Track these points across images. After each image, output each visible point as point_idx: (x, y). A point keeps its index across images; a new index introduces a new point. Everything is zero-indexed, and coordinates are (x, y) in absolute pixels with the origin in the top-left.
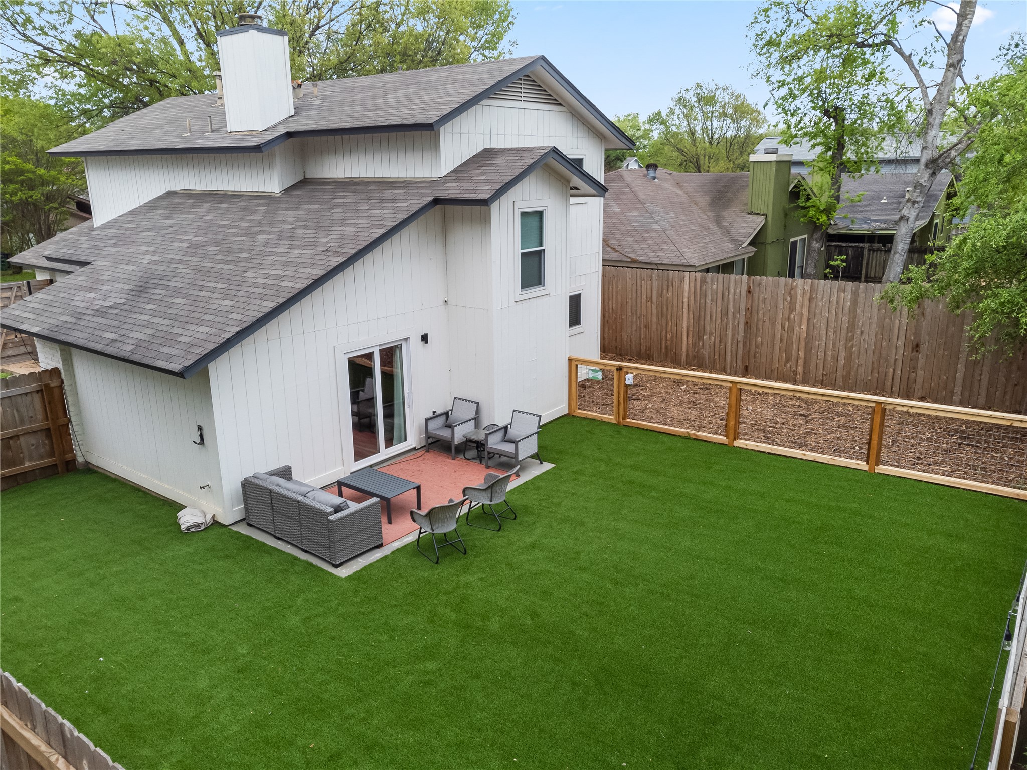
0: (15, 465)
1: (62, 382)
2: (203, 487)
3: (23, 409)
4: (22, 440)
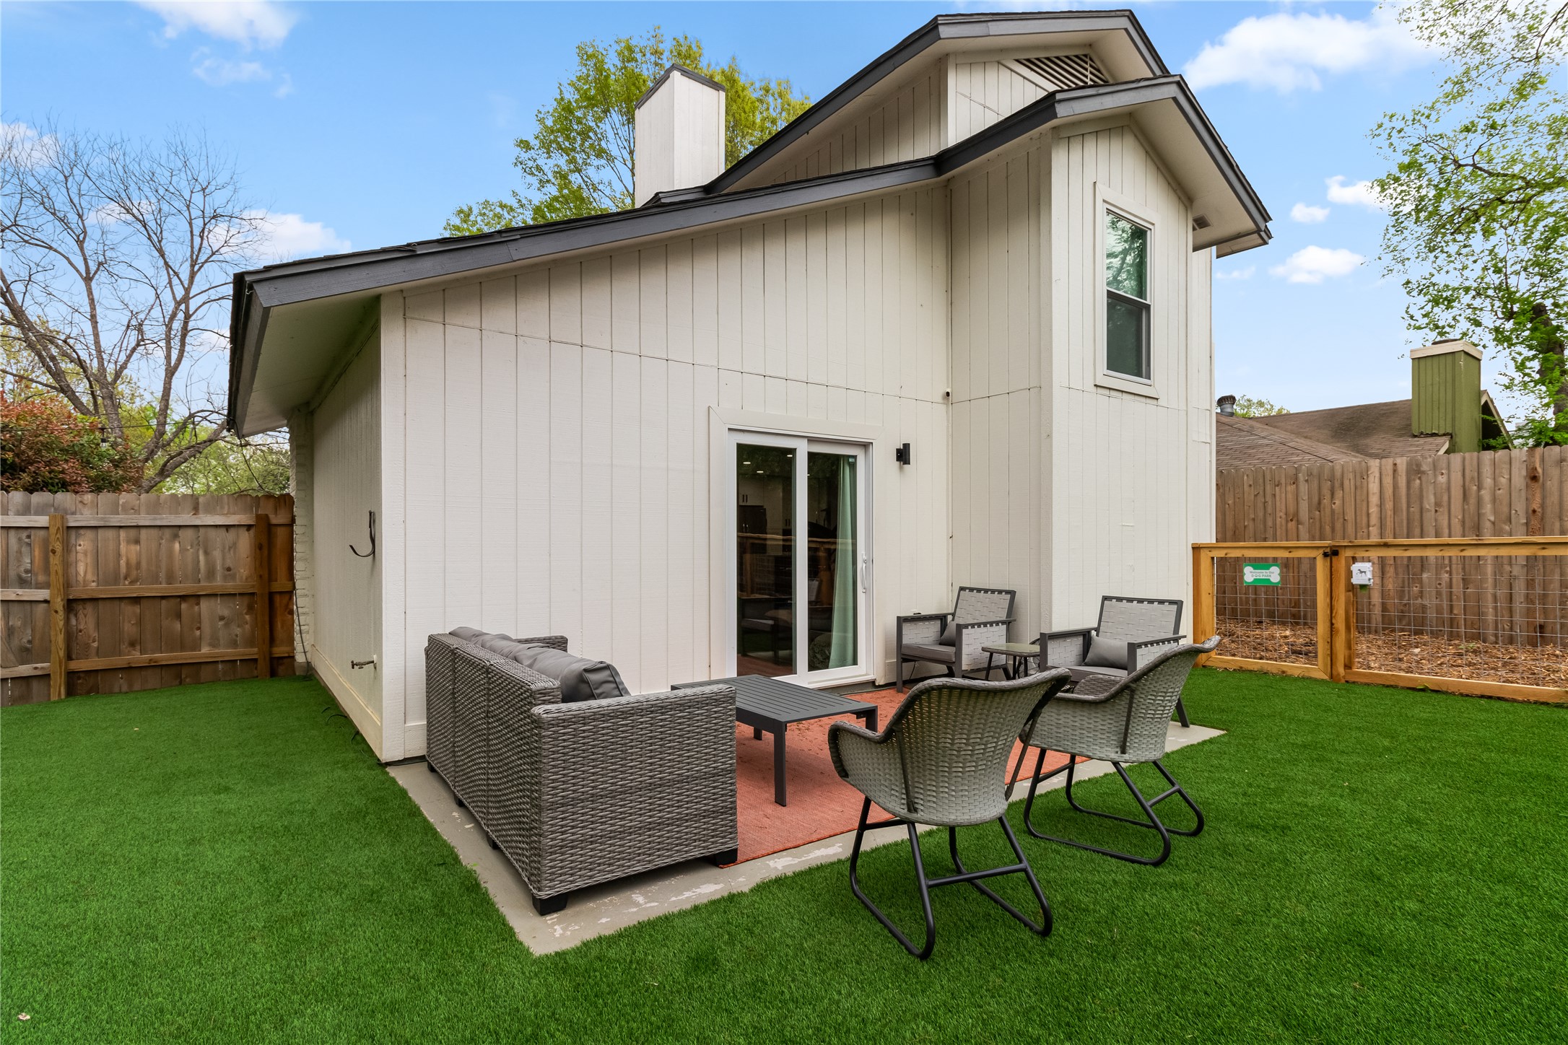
0: (183, 648)
1: (293, 521)
2: (361, 665)
3: (217, 554)
4: (205, 605)
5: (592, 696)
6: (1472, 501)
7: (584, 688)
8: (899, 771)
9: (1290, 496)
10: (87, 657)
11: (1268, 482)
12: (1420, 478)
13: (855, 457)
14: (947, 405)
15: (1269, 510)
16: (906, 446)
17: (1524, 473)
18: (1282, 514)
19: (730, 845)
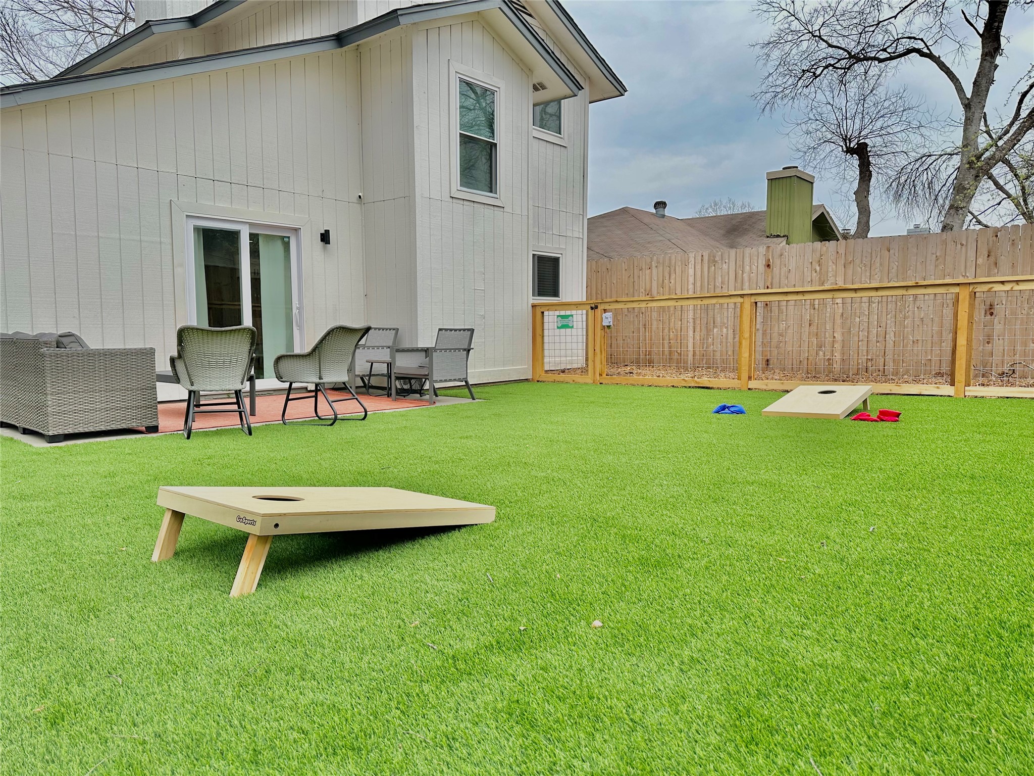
6: (739, 281)
9: (647, 277)
11: (635, 267)
12: (714, 265)
13: (288, 238)
14: (360, 204)
15: (636, 288)
16: (327, 232)
17: (764, 263)
18: (643, 290)
19: (154, 424)
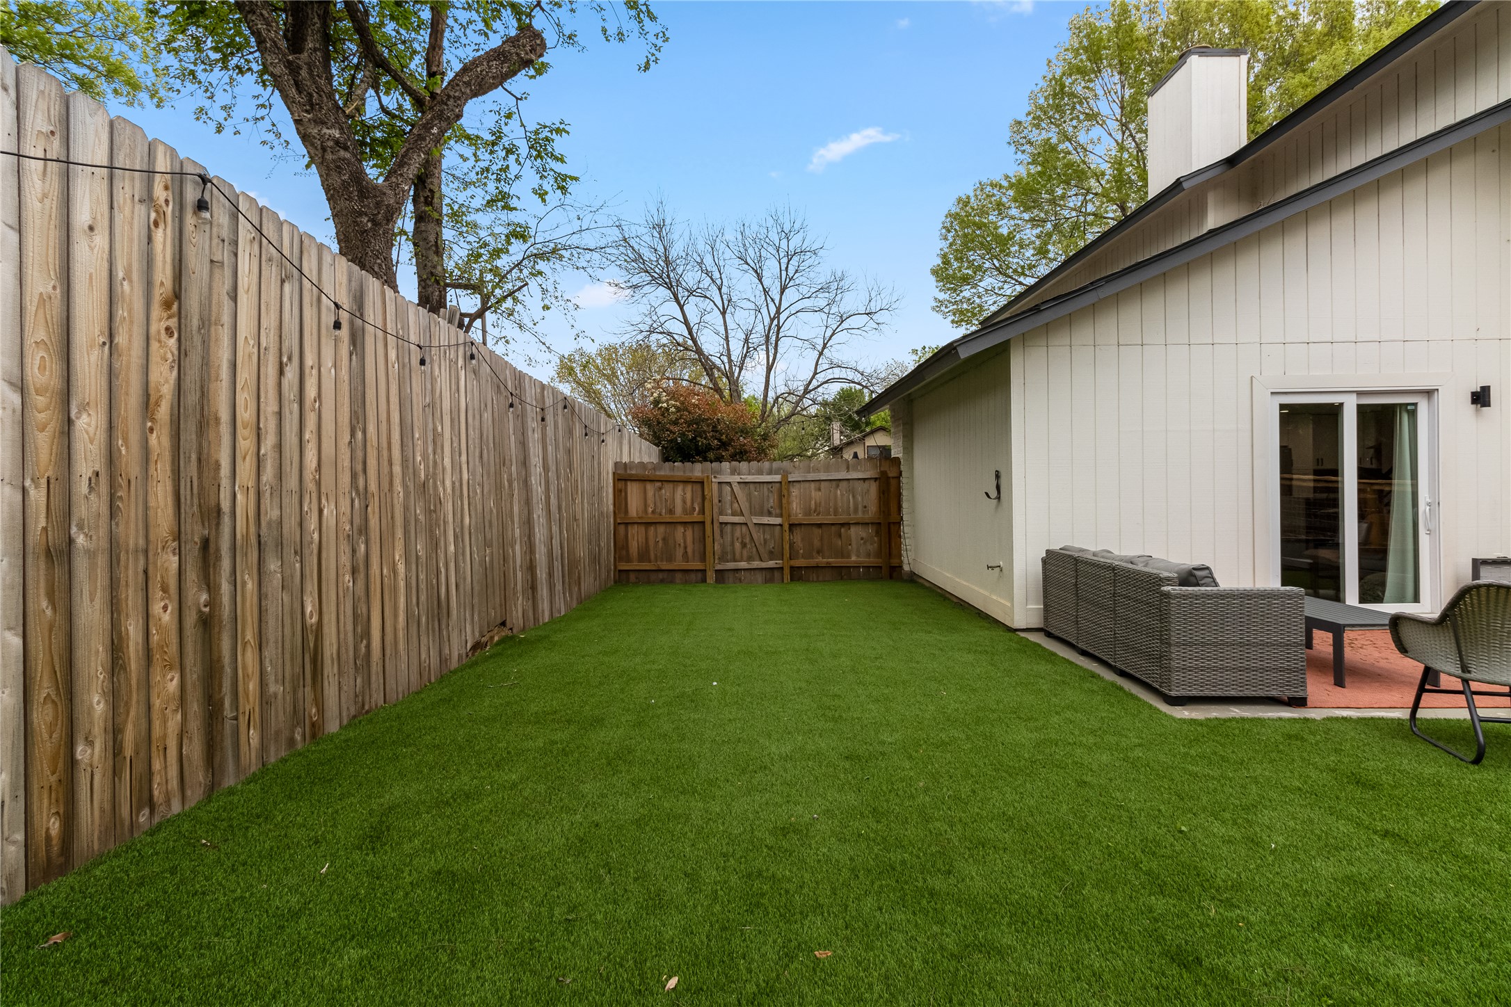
0: (842, 557)
1: (901, 475)
2: (992, 568)
3: (859, 497)
4: (853, 530)
5: (1198, 585)
7: (1192, 579)
8: (1454, 645)
10: (798, 558)
13: (1415, 404)
16: (1485, 388)
19: (1301, 694)
